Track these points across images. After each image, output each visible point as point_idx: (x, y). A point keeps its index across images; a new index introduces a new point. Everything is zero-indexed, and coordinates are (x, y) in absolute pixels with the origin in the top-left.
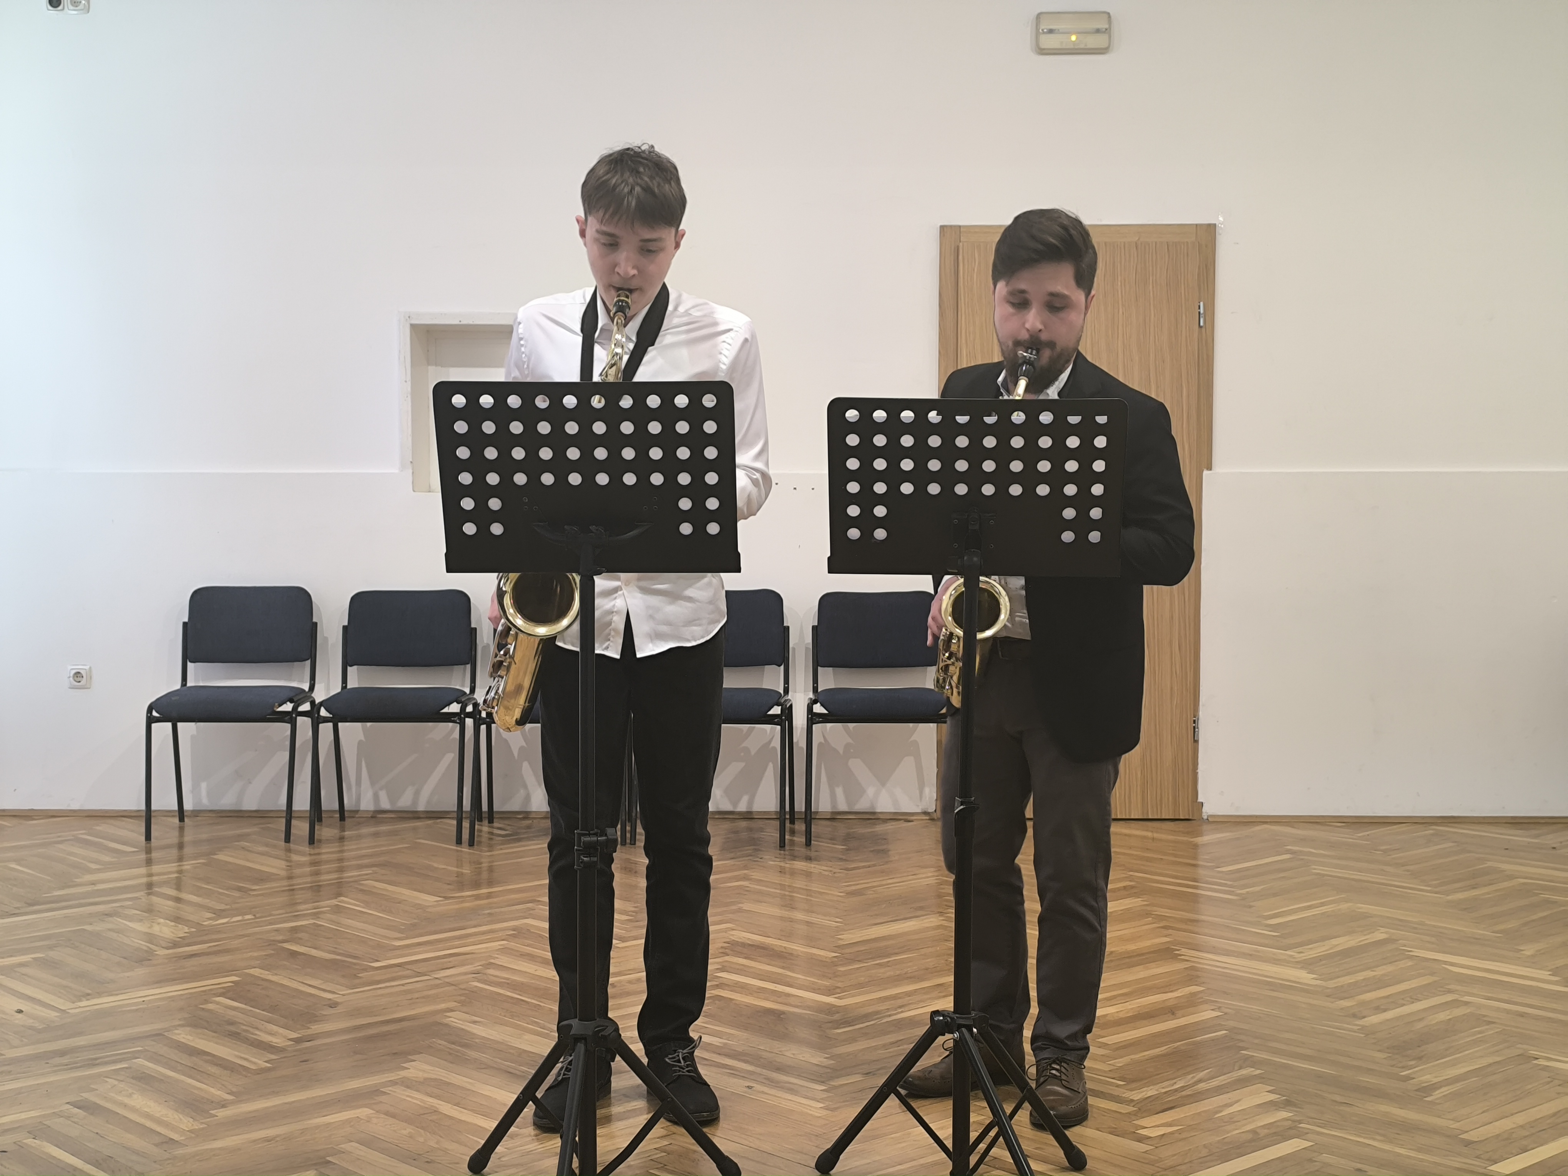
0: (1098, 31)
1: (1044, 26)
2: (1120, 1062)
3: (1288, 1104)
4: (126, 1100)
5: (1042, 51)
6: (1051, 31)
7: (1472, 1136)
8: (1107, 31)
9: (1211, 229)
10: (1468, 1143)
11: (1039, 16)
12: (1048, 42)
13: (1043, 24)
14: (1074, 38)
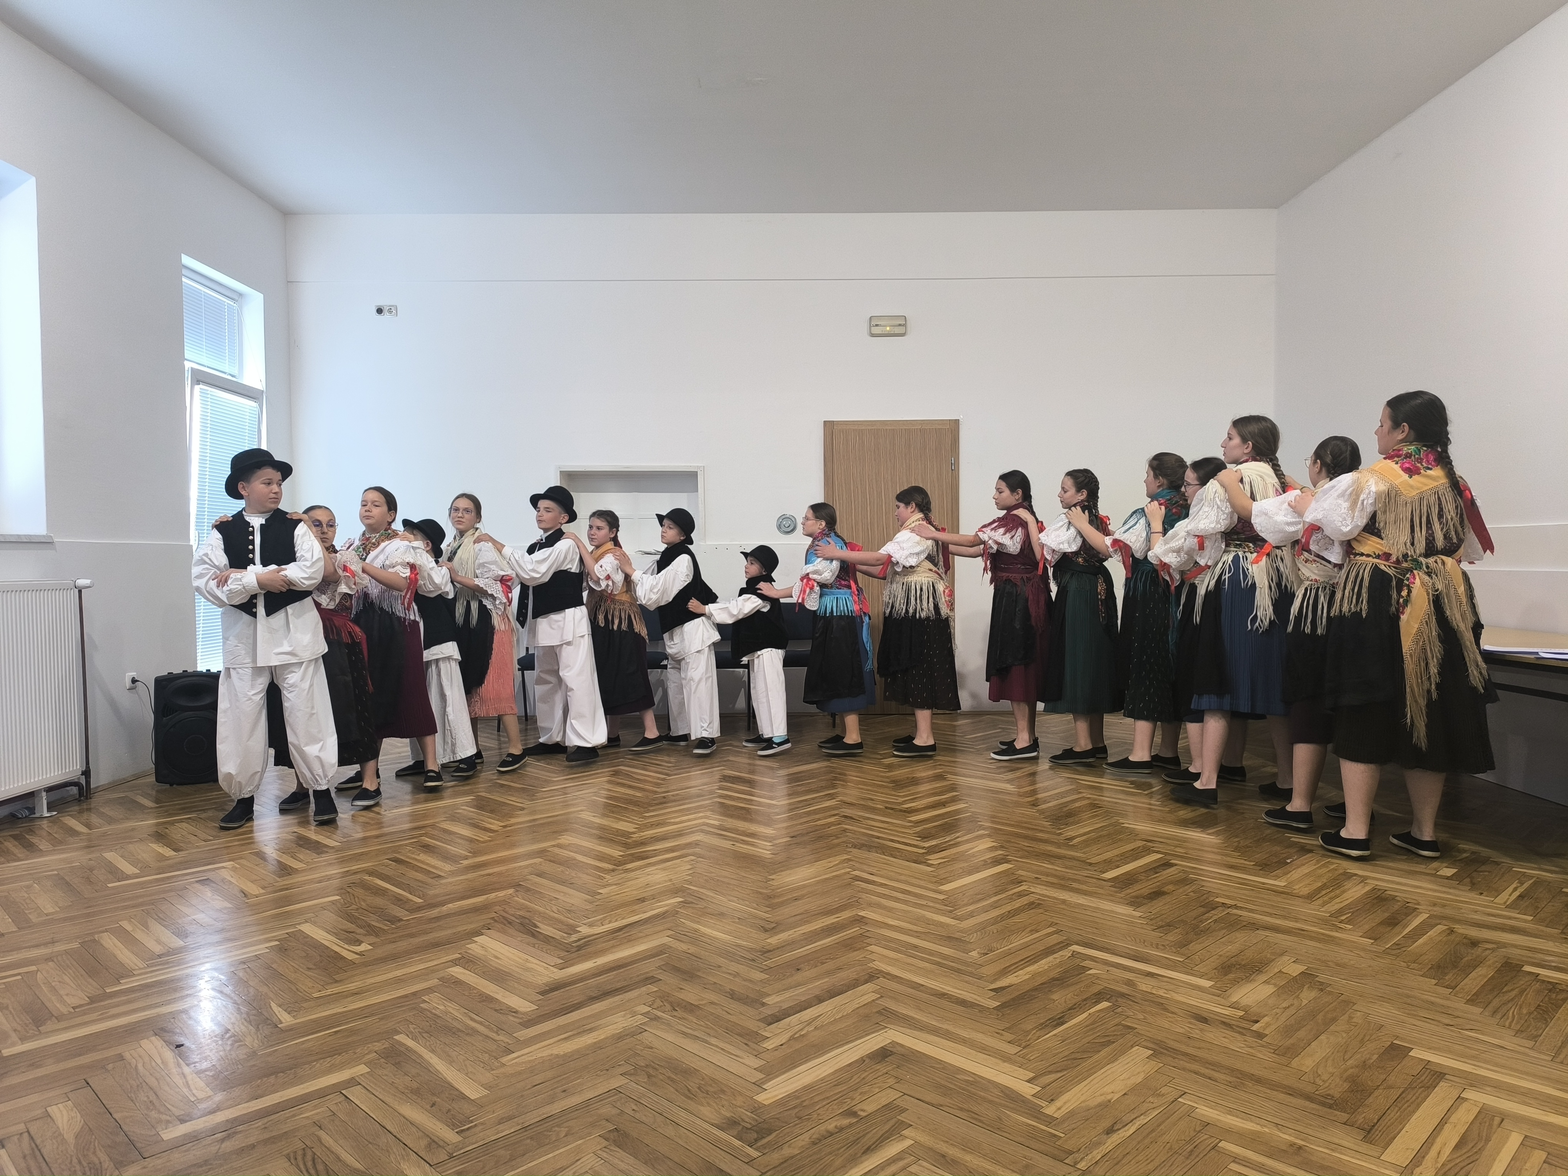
0: (900, 325)
1: (873, 323)
2: (918, 829)
3: (1002, 847)
4: (416, 857)
5: (873, 335)
6: (877, 325)
7: (1093, 861)
8: (905, 325)
9: (957, 422)
10: (1090, 864)
11: (871, 318)
12: (876, 330)
13: (873, 322)
14: (888, 328)
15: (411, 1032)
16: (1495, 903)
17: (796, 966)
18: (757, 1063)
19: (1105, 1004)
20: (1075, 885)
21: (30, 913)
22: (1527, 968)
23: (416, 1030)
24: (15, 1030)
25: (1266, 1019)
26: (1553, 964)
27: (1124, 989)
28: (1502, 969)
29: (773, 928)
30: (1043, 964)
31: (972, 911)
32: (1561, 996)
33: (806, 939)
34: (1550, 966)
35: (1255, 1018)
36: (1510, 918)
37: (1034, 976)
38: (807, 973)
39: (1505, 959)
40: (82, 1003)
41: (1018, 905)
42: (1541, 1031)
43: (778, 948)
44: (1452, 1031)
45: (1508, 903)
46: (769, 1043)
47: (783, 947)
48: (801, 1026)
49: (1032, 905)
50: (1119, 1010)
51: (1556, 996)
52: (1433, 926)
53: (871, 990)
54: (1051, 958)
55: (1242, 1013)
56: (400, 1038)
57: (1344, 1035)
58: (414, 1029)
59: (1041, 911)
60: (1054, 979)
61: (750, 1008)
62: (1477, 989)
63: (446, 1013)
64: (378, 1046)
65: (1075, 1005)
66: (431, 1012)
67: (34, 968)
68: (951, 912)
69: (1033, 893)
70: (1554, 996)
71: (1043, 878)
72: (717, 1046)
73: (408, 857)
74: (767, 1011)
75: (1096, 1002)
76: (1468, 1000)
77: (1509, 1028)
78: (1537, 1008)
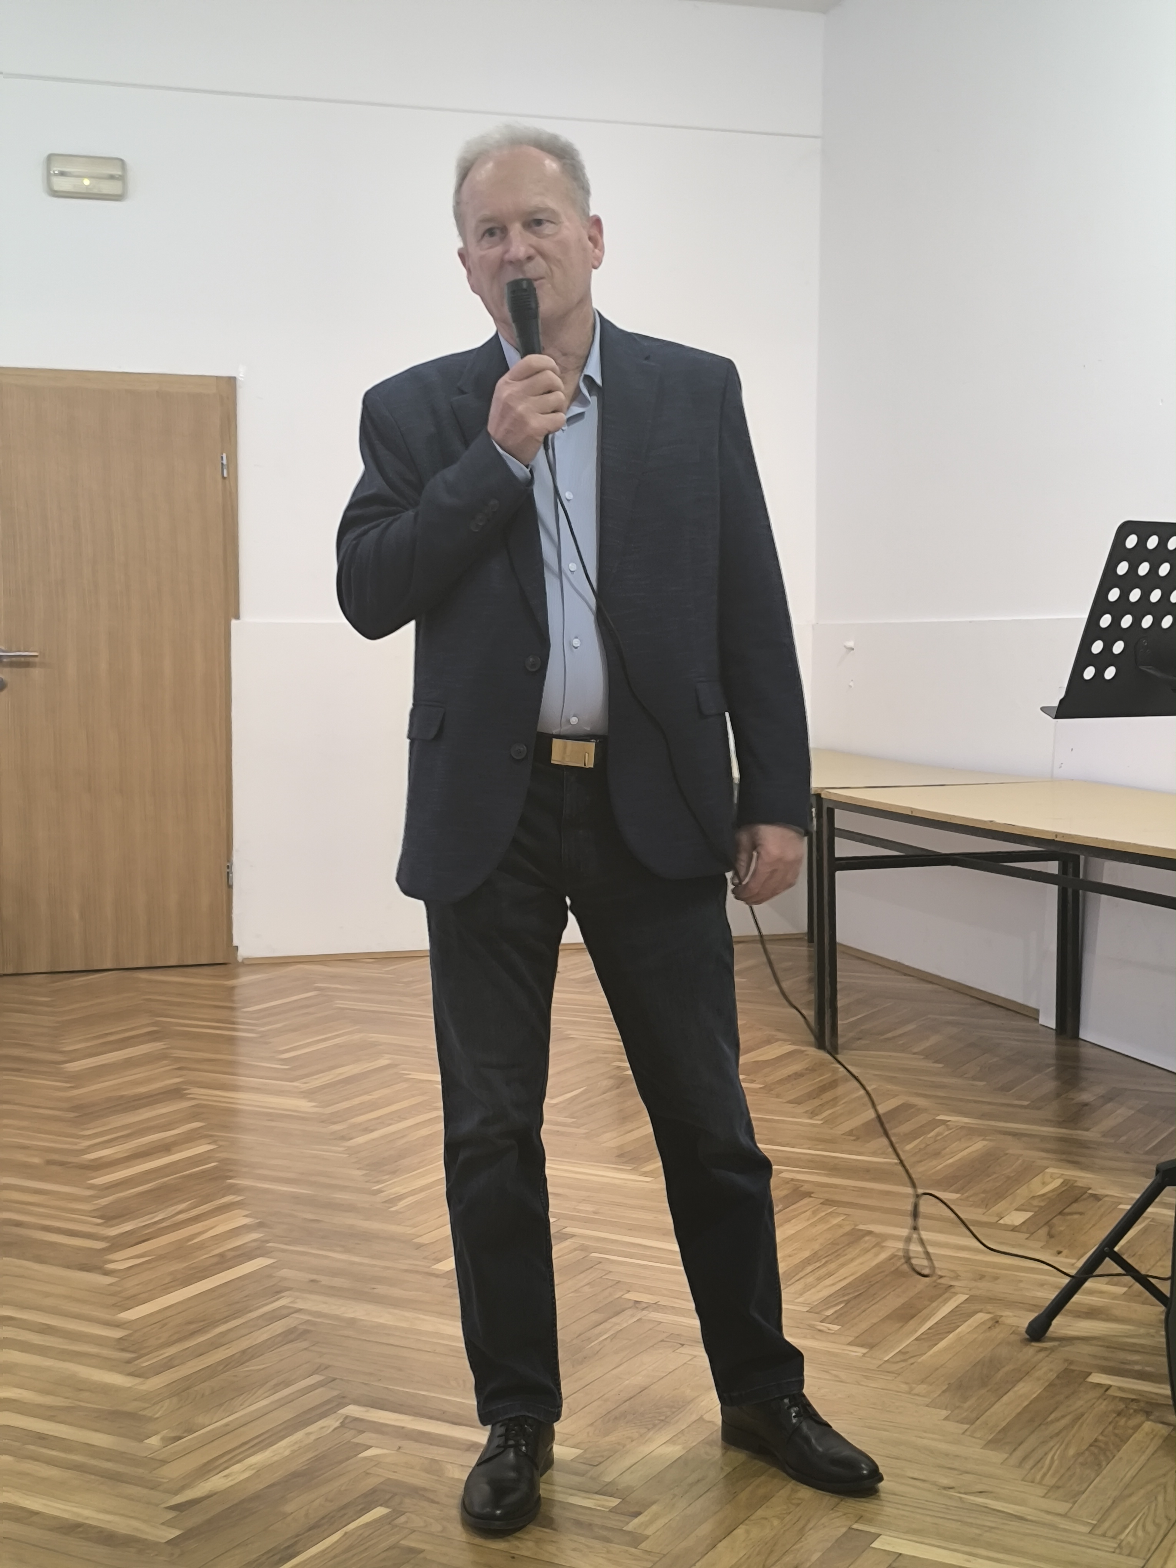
0: (112, 177)
1: (56, 169)
5: (56, 194)
7: (422, 1241)
8: (122, 178)
11: (50, 158)
12: (62, 184)
13: (55, 167)
14: (87, 182)
19: (379, 1512)
20: (381, 1289)
22: (1095, 1378)
25: (654, 1508)
27: (419, 1480)
30: (283, 1447)
31: (171, 1358)
35: (636, 1509)
37: (259, 1473)
39: (1067, 1365)
41: (265, 1337)
44: (950, 1497)
49: (291, 1335)
50: (402, 1519)
52: (967, 1316)
54: (299, 1435)
55: (614, 1502)
57: (776, 1522)
59: (305, 1344)
60: (295, 1475)
62: (1008, 1419)
65: (323, 1518)
68: (129, 1362)
69: (299, 1311)
71: (325, 1280)
75: (362, 1509)
76: (990, 1442)
77: (1040, 1483)
78: (1091, 1445)
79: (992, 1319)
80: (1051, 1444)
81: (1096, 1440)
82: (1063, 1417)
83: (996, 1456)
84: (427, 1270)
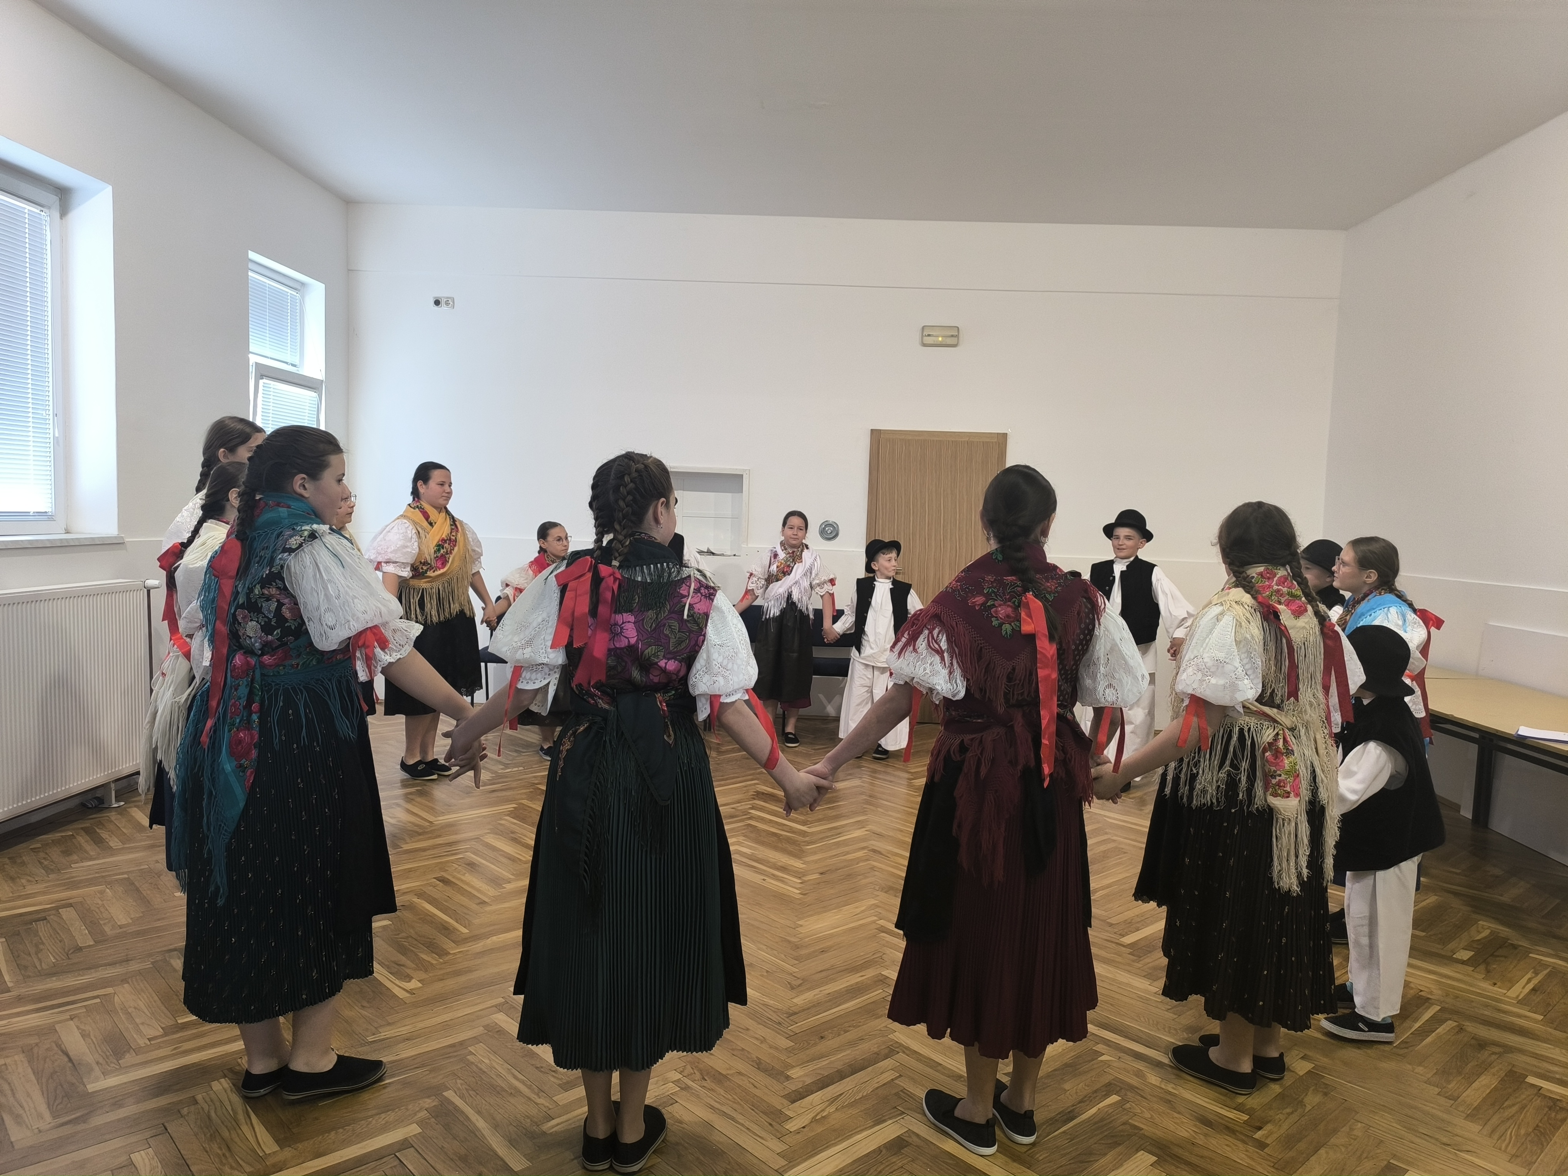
0: (952, 336)
1: (926, 333)
4: (463, 878)
5: (924, 345)
6: (929, 335)
7: (1113, 921)
8: (957, 336)
9: (1005, 436)
10: (1111, 925)
11: (923, 328)
13: (925, 331)
14: (940, 339)
15: (459, 1089)
16: (1508, 997)
17: (819, 1033)
18: (779, 1147)
19: (1114, 1098)
21: (105, 924)
22: (1531, 1080)
23: (464, 1087)
24: (98, 1063)
26: (1558, 1076)
27: (1134, 1081)
28: (1506, 1078)
29: (799, 986)
32: (1559, 1117)
33: (830, 1001)
34: (1553, 1078)
35: (1258, 1124)
36: (1520, 1016)
38: (831, 1043)
39: (1510, 1067)
40: (158, 1034)
42: (1535, 1158)
43: (804, 1010)
44: (1449, 1152)
45: (1520, 998)
46: (791, 1125)
47: (808, 1009)
48: (823, 1106)
50: (1128, 1106)
51: (1555, 1116)
52: (1442, 1022)
53: (890, 1068)
55: (1246, 1117)
56: (449, 1094)
57: (1343, 1150)
58: (462, 1085)
60: (1066, 1065)
61: (775, 1082)
62: (1478, 1101)
63: (492, 1068)
64: (429, 1103)
65: (1085, 1097)
66: (476, 1066)
67: (110, 990)
70: (1553, 1115)
72: (742, 1125)
73: (454, 877)
74: (792, 1086)
75: (1105, 1095)
76: (1468, 1116)
77: (1505, 1151)
78: (1535, 1129)
79: (1458, 1026)
80: (1508, 1124)
81: (1537, 1126)
82: (1513, 1105)
83: (1475, 1127)
84: (1117, 941)
